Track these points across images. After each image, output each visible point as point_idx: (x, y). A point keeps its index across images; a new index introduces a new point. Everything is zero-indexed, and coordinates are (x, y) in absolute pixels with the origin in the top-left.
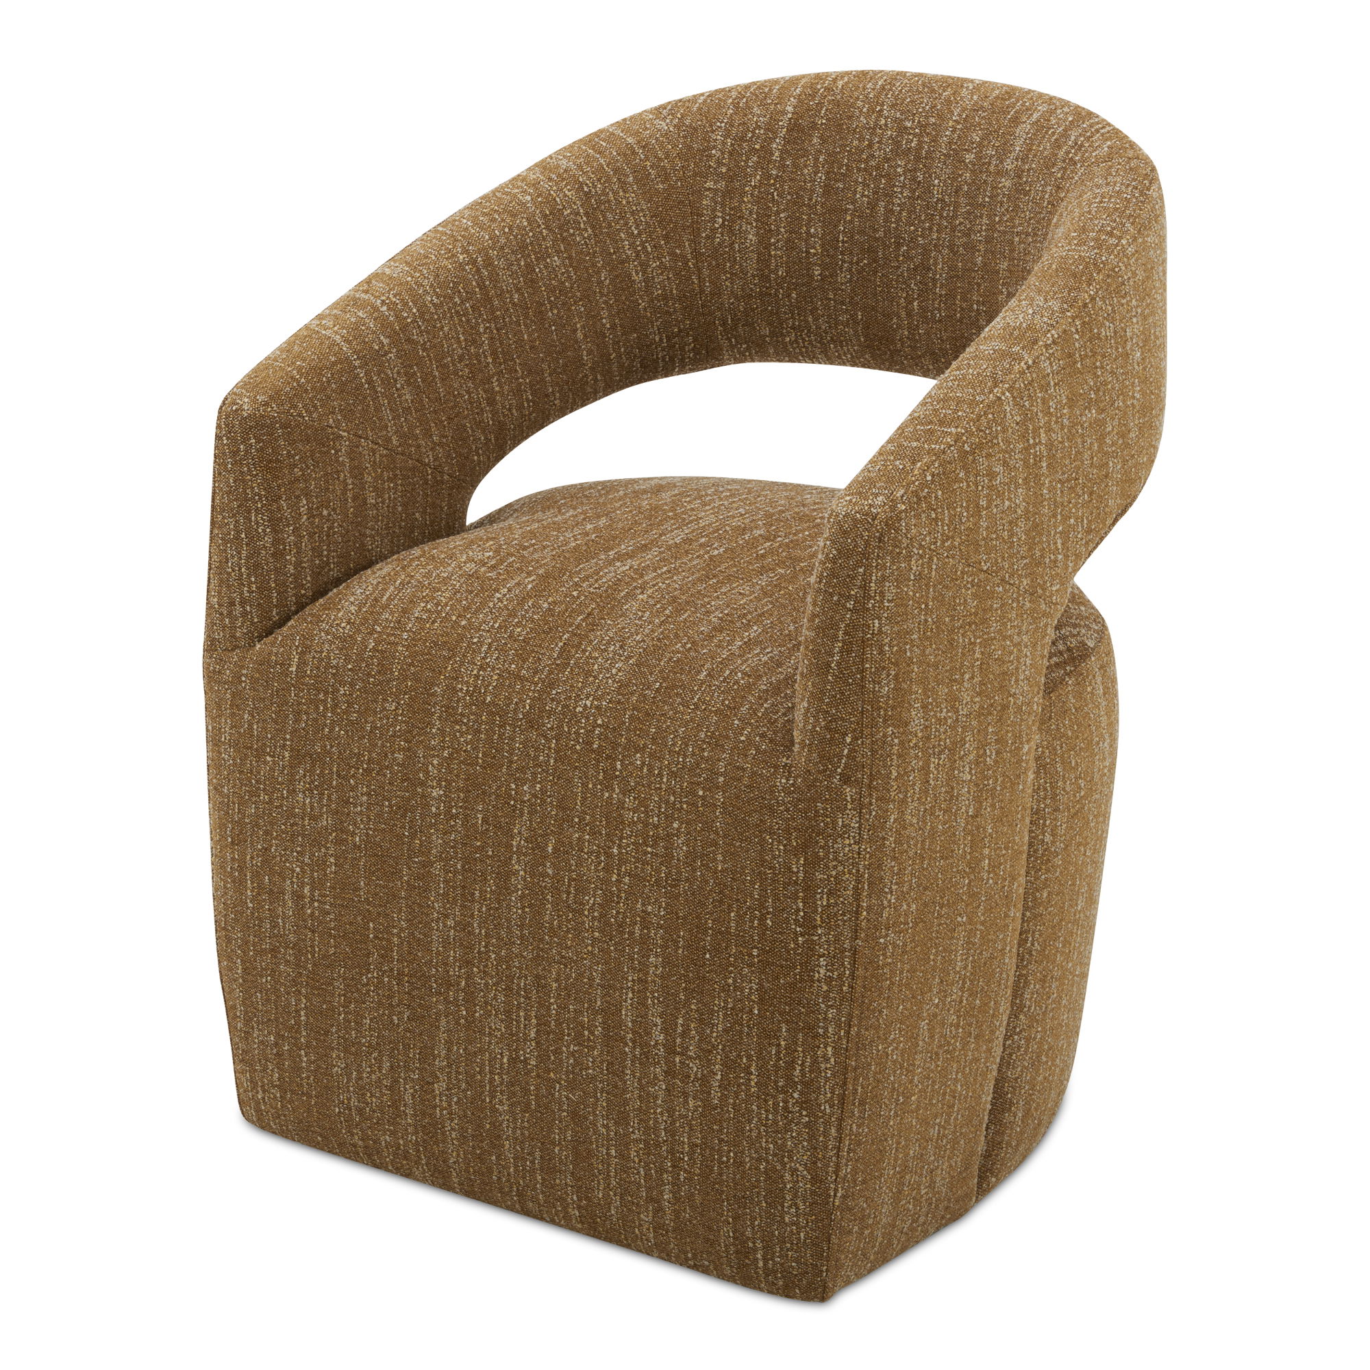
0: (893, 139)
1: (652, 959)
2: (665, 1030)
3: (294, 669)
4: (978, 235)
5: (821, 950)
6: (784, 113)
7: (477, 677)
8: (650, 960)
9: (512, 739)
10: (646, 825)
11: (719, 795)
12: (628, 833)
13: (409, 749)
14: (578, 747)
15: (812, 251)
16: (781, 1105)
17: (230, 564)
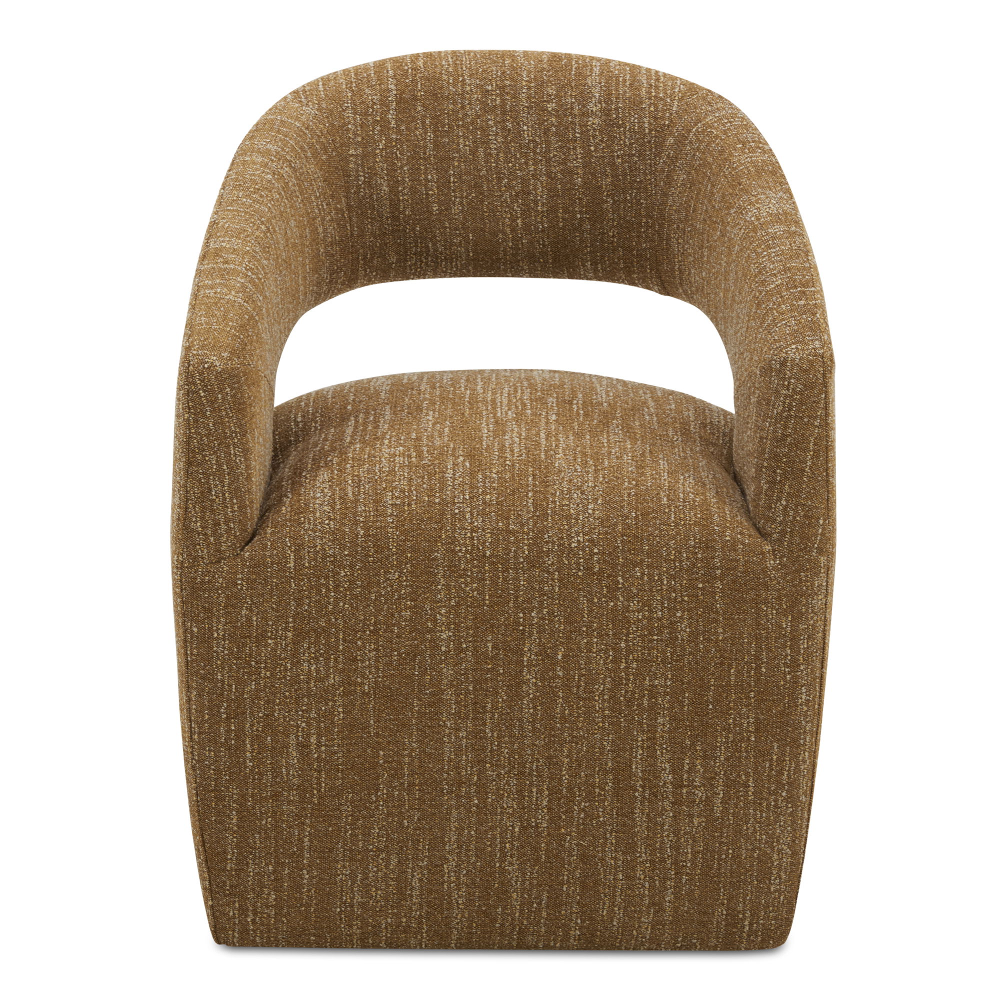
0: (479, 101)
1: (660, 720)
2: (673, 771)
3: (292, 565)
4: (575, 162)
5: (803, 681)
6: (390, 91)
7: (472, 538)
8: (658, 721)
9: (517, 579)
10: (650, 619)
11: (718, 584)
12: (634, 629)
13: (415, 607)
14: (580, 574)
15: (430, 192)
16: (773, 804)
17: (213, 493)
